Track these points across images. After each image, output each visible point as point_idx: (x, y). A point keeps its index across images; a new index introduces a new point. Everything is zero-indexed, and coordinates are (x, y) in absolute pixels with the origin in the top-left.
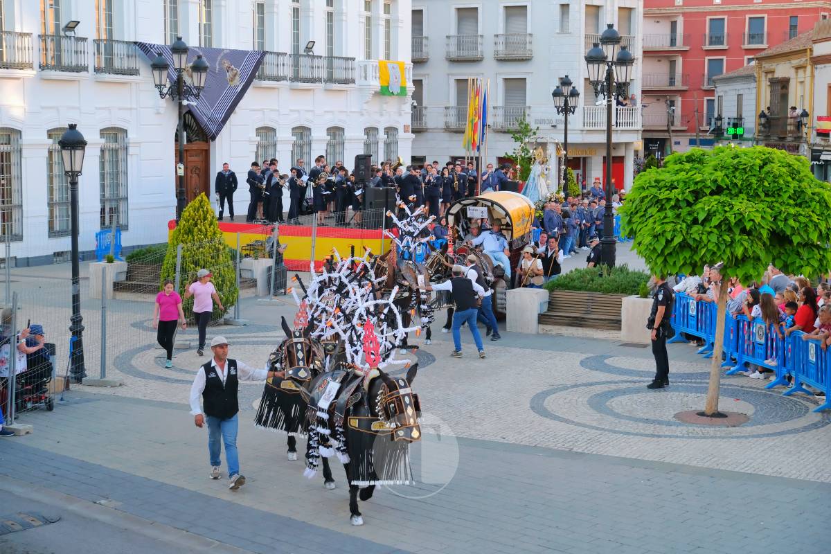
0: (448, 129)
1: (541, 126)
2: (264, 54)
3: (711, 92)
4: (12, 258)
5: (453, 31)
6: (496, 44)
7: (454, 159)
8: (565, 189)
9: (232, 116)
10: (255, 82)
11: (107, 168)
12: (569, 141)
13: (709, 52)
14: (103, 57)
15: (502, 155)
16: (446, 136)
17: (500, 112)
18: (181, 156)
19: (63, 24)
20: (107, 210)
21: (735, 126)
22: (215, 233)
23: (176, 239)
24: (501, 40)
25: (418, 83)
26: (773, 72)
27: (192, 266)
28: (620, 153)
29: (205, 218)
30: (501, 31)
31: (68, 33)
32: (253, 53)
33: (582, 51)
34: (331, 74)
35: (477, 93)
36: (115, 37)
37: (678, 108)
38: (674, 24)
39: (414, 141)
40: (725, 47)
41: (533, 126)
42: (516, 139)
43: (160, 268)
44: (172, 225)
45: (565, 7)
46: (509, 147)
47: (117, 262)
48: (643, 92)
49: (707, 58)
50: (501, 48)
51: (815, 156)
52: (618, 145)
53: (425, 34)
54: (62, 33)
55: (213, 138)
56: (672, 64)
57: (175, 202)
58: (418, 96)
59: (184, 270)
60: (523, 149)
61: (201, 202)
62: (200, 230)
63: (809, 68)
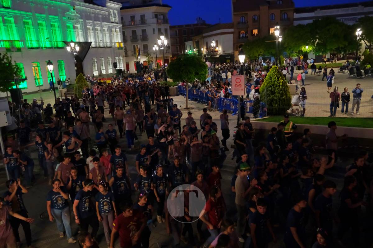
0: (132, 55)
1: (152, 54)
2: (91, 42)
3: (185, 45)
4: (41, 90)
5: (131, 35)
6: (141, 37)
7: (135, 62)
8: (157, 66)
9: (86, 56)
10: (91, 48)
11: (60, 69)
12: (157, 56)
13: (184, 37)
14: (56, 45)
15: (144, 60)
16: (132, 57)
17: (143, 52)
18: (76, 65)
19: (46, 38)
20: (61, 78)
21: (190, 51)
22: (85, 81)
23: (77, 83)
24: (141, 36)
25: (125, 47)
26: (196, 39)
27: (81, 88)
28: (167, 58)
29: (82, 78)
30: (141, 34)
31: (47, 40)
32: (89, 42)
33: (158, 37)
34: (106, 46)
35: (137, 48)
36: (58, 40)
37: (179, 48)
38: (176, 32)
39: (126, 59)
40: (186, 36)
41: (150, 54)
42: (147, 57)
43: (73, 89)
44: (76, 80)
45: (154, 29)
46: (145, 59)
47: (64, 89)
48: (171, 46)
49: (183, 38)
50: (142, 38)
51: (205, 56)
52: (166, 57)
53: (126, 36)
54: (46, 40)
55: (82, 61)
56: (177, 40)
57: (76, 75)
58: (125, 49)
59: (78, 89)
60: (149, 59)
61: (81, 75)
62: (81, 81)
63: (202, 39)
